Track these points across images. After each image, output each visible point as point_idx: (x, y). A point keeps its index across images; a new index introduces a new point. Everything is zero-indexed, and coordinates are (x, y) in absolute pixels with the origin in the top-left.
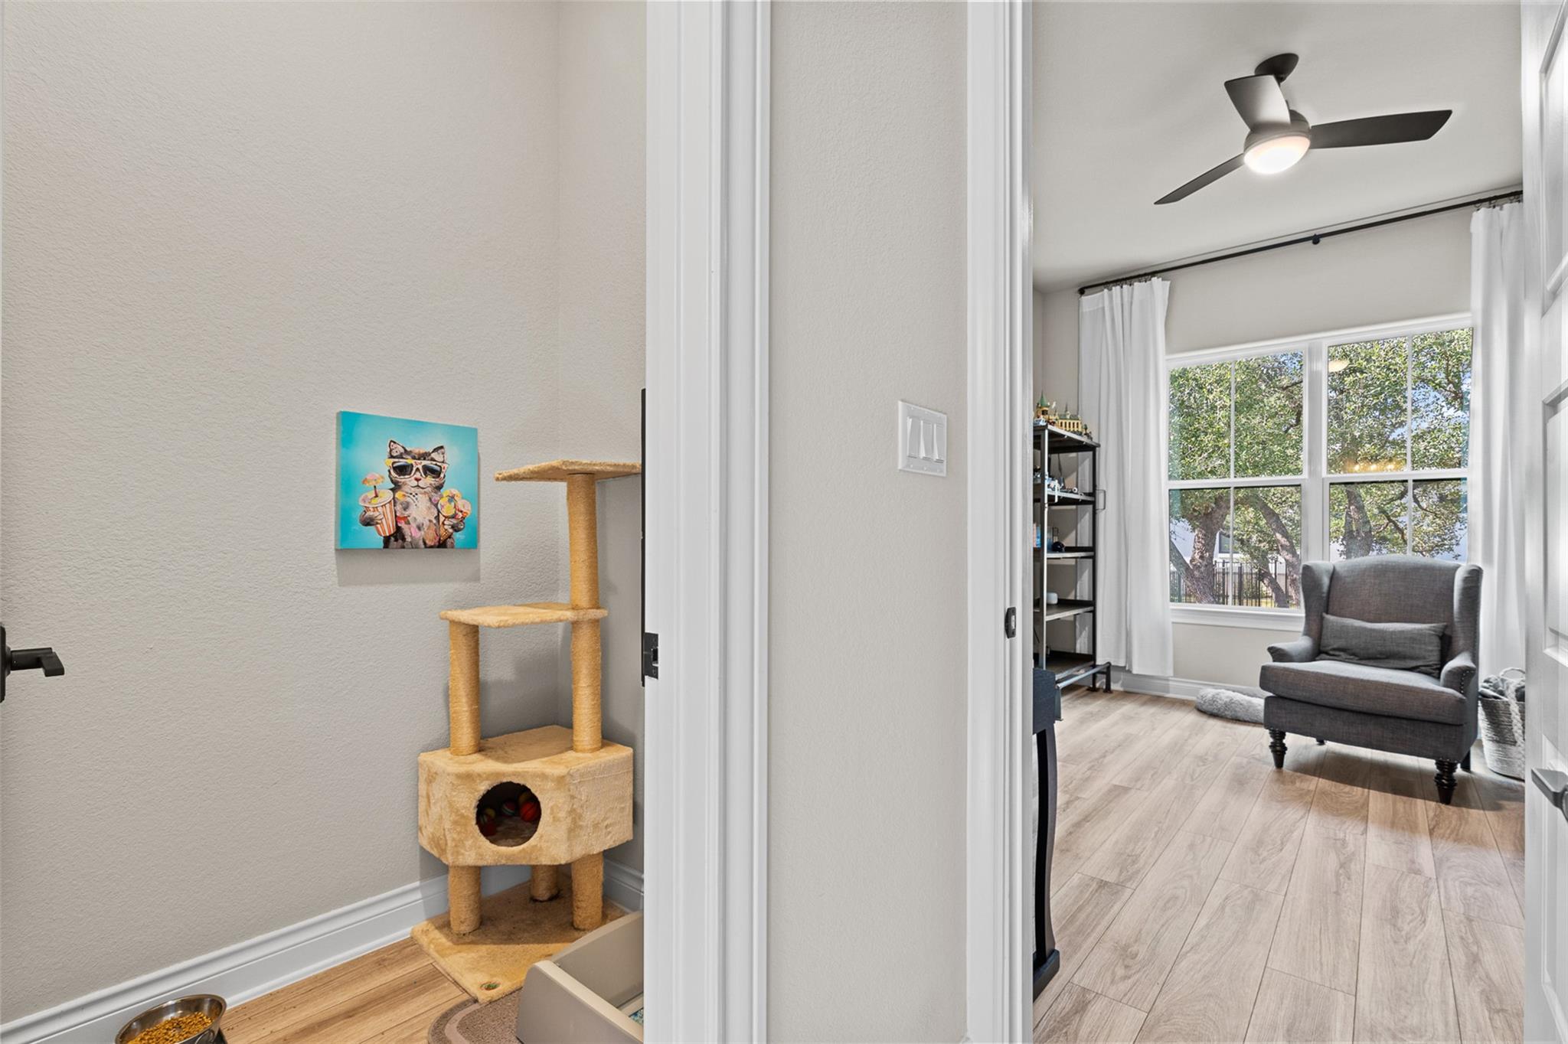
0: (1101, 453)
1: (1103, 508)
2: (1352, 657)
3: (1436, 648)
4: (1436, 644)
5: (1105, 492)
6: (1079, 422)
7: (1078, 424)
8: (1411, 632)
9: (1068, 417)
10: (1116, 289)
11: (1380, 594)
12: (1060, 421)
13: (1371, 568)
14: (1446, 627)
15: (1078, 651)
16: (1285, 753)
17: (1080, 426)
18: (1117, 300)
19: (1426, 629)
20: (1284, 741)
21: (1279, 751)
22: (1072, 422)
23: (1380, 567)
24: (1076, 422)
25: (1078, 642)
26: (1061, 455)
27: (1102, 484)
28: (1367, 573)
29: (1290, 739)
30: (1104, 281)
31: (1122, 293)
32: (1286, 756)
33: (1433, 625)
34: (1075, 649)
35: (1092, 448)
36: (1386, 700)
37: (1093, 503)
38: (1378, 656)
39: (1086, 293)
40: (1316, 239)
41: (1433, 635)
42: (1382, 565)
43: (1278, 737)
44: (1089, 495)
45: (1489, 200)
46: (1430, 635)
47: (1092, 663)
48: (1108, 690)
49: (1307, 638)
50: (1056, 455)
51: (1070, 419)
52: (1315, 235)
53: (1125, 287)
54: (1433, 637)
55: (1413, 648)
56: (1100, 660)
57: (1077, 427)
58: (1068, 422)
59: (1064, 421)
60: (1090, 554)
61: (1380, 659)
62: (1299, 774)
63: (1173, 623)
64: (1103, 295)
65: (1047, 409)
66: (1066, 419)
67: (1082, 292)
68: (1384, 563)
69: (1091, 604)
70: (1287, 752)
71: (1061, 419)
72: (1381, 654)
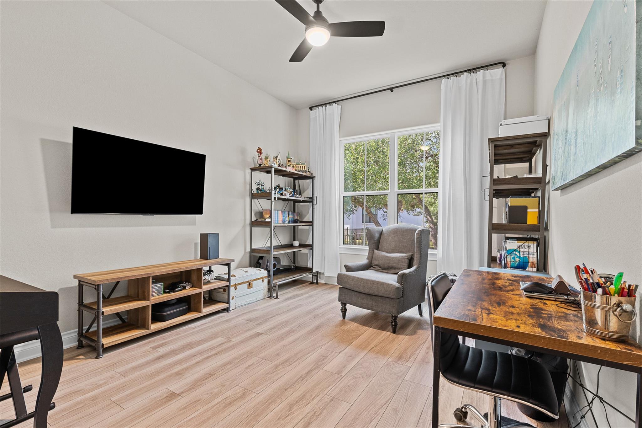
0: (316, 180)
1: (315, 204)
2: (380, 268)
3: (406, 264)
4: (406, 262)
5: (316, 197)
6: (305, 166)
7: (304, 167)
8: (398, 257)
9: (300, 164)
10: (321, 108)
11: (394, 241)
12: (296, 165)
13: (393, 229)
14: (412, 255)
15: (308, 267)
16: (346, 312)
17: (305, 168)
18: (321, 113)
19: (404, 256)
20: (346, 307)
21: (344, 311)
22: (302, 166)
23: (396, 229)
24: (304, 166)
25: (309, 262)
26: (299, 181)
27: (315, 195)
28: (391, 232)
29: (348, 306)
30: (318, 105)
31: (323, 109)
32: (346, 313)
33: (407, 254)
34: (307, 266)
35: (312, 178)
36: (373, 288)
37: (312, 202)
38: (388, 268)
39: (313, 110)
40: (391, 89)
41: (406, 258)
42: (397, 229)
43: (344, 305)
44: (310, 198)
45: (447, 75)
46: (405, 258)
47: (311, 271)
48: (317, 283)
49: (367, 260)
50: (298, 181)
51: (301, 165)
52: (390, 88)
53: (324, 107)
54: (406, 259)
55: (399, 264)
56: (314, 271)
57: (304, 168)
58: (300, 166)
59: (298, 166)
60: (311, 224)
61: (388, 269)
62: (350, 321)
63: (340, 253)
64: (316, 111)
65: (290, 160)
66: (299, 165)
67: (311, 109)
68: (397, 228)
69: (311, 247)
70: (347, 311)
71: (296, 164)
72: (389, 267)
